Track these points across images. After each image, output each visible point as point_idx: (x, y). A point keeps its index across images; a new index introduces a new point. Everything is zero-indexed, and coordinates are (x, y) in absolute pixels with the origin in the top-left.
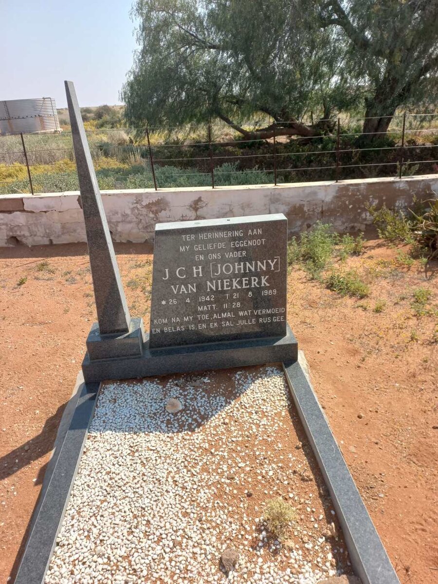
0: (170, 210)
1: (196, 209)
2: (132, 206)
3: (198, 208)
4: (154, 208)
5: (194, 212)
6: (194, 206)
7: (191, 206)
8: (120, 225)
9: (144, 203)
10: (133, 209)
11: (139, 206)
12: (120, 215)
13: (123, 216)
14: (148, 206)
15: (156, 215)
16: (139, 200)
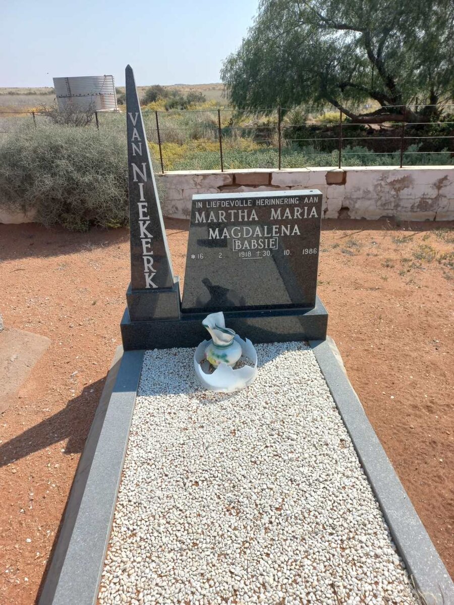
0: (413, 188)
1: (439, 188)
2: (376, 183)
3: (442, 187)
4: (397, 186)
5: (436, 191)
6: (438, 184)
7: (435, 184)
8: (359, 202)
9: (389, 181)
10: (376, 186)
11: (383, 183)
12: (361, 192)
13: (364, 192)
14: (392, 184)
15: (397, 193)
16: (385, 177)
